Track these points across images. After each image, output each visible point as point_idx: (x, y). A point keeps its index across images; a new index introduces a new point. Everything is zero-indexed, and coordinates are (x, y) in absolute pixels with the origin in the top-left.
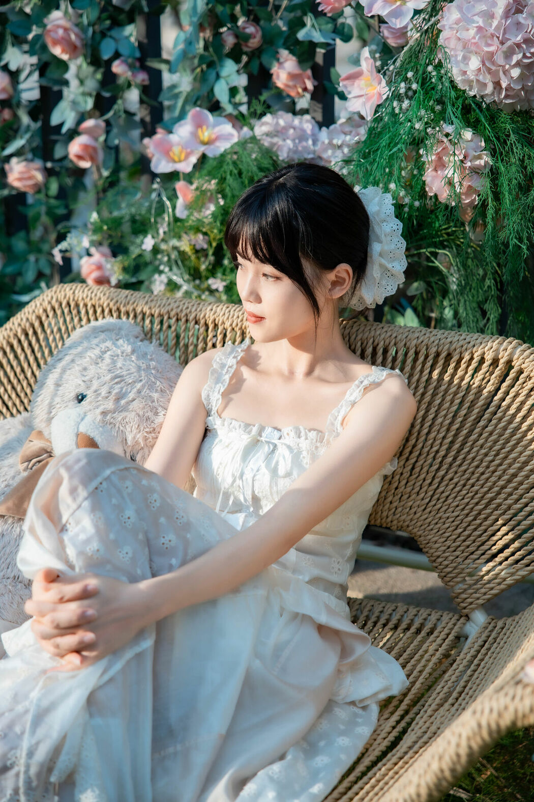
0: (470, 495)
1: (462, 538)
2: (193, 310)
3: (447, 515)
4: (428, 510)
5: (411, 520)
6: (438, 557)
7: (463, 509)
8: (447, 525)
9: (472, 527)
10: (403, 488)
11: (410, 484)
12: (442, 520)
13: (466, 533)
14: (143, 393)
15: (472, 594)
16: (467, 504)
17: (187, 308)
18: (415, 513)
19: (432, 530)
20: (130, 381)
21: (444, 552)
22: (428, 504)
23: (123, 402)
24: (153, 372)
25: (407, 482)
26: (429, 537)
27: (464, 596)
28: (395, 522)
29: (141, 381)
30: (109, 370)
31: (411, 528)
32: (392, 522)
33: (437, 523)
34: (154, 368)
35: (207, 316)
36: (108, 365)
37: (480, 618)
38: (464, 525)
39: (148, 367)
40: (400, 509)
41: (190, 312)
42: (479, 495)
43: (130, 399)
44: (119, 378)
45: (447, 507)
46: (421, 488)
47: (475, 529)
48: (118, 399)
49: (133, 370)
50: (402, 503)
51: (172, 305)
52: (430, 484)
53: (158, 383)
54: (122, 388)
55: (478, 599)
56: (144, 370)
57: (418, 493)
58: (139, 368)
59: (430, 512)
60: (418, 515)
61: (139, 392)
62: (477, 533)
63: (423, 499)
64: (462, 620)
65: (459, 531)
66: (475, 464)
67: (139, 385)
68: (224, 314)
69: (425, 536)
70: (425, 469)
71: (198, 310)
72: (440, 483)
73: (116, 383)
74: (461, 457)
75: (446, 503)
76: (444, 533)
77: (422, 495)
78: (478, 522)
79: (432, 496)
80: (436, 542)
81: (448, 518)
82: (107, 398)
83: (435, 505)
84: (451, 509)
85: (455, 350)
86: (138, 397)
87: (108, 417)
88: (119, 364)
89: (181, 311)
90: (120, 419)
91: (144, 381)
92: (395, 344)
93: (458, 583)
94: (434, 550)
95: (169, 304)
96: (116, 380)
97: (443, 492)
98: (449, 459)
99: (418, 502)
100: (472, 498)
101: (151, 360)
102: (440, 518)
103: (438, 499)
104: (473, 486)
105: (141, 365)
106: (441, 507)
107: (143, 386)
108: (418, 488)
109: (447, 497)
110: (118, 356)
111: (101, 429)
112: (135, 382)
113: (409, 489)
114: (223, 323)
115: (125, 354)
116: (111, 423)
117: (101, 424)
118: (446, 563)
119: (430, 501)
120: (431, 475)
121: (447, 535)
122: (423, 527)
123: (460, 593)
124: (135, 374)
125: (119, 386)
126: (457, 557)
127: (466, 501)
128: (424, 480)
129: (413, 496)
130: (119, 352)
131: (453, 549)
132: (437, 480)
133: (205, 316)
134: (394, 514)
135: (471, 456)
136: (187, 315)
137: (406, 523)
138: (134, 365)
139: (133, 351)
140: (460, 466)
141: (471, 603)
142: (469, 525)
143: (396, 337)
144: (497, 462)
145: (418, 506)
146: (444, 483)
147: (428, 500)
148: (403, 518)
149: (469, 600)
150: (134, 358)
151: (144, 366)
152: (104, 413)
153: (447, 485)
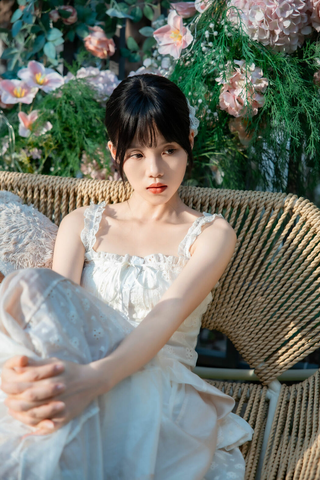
0: (267, 301)
1: (262, 331)
2: (57, 183)
3: (251, 316)
4: (236, 314)
5: (224, 322)
6: (245, 346)
7: (262, 312)
8: (251, 323)
9: (269, 324)
10: (217, 299)
11: (223, 296)
12: (247, 320)
13: (266, 327)
14: (33, 239)
15: (271, 370)
16: (265, 308)
17: (53, 182)
18: (227, 317)
19: (239, 327)
20: (23, 231)
21: (250, 341)
22: (235, 310)
23: (20, 246)
24: (38, 224)
25: (220, 295)
26: (238, 332)
27: (265, 371)
28: (212, 324)
29: (31, 230)
30: (7, 223)
31: (224, 327)
32: (210, 324)
33: (243, 323)
34: (38, 222)
35: (68, 187)
36: (5, 220)
37: (276, 386)
38: (264, 322)
39: (34, 221)
40: (216, 315)
41: (55, 184)
42: (274, 301)
43: (25, 243)
44: (14, 229)
45: (250, 311)
46: (230, 299)
47: (271, 325)
48: (16, 244)
49: (24, 223)
50: (217, 310)
51: (40, 180)
52: (237, 296)
53: (43, 231)
54: (18, 236)
55: (276, 373)
56: (31, 223)
57: (228, 303)
58: (28, 222)
59: (238, 315)
60: (229, 318)
61: (31, 238)
62: (273, 327)
63: (232, 307)
64: (265, 388)
65: (260, 326)
66: (270, 279)
67: (30, 233)
68: (81, 185)
69: (235, 332)
70: (233, 285)
71: (61, 182)
72: (244, 294)
73: (13, 232)
74: (259, 276)
75: (249, 308)
76: (249, 329)
77: (232, 304)
78: (274, 319)
79: (239, 304)
80: (243, 336)
81: (251, 318)
82: (7, 242)
83: (241, 310)
84: (253, 312)
85: (253, 203)
86: (31, 241)
87: (10, 256)
88: (13, 219)
89: (48, 184)
90: (19, 257)
91: (33, 231)
92: (209, 201)
93: (260, 362)
94: (242, 341)
95: (39, 179)
96: (13, 230)
97: (246, 301)
98: (251, 278)
99: (229, 309)
100: (269, 303)
101: (35, 216)
102: (245, 319)
103: (243, 306)
104: (269, 295)
105: (29, 219)
106: (246, 311)
107: (33, 234)
108: (229, 299)
109: (250, 304)
110: (11, 213)
111: (6, 265)
112: (26, 231)
113: (221, 300)
114: (81, 191)
115: (16, 212)
116: (12, 261)
117: (5, 261)
118: (251, 349)
119: (237, 308)
120: (237, 290)
121: (251, 330)
122: (233, 326)
123: (263, 370)
124: (26, 226)
125: (15, 234)
126: (259, 345)
127: (265, 305)
128: (233, 293)
129: (225, 305)
130: (11, 211)
131: (256, 339)
132: (242, 293)
133: (67, 187)
134: (212, 318)
135: (266, 274)
136: (52, 187)
137: (221, 324)
138: (24, 219)
139: (21, 211)
140: (259, 282)
141: (271, 376)
142: (267, 322)
143: (210, 196)
144: (286, 277)
145: (229, 312)
146: (248, 294)
147: (235, 307)
148: (218, 320)
149: (270, 374)
150: (23, 214)
151: (31, 220)
152: (7, 254)
153: (250, 296)
